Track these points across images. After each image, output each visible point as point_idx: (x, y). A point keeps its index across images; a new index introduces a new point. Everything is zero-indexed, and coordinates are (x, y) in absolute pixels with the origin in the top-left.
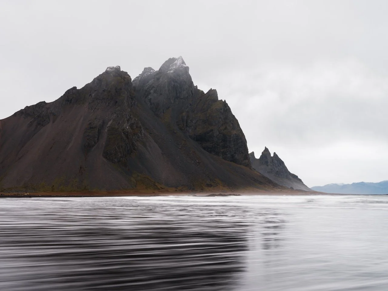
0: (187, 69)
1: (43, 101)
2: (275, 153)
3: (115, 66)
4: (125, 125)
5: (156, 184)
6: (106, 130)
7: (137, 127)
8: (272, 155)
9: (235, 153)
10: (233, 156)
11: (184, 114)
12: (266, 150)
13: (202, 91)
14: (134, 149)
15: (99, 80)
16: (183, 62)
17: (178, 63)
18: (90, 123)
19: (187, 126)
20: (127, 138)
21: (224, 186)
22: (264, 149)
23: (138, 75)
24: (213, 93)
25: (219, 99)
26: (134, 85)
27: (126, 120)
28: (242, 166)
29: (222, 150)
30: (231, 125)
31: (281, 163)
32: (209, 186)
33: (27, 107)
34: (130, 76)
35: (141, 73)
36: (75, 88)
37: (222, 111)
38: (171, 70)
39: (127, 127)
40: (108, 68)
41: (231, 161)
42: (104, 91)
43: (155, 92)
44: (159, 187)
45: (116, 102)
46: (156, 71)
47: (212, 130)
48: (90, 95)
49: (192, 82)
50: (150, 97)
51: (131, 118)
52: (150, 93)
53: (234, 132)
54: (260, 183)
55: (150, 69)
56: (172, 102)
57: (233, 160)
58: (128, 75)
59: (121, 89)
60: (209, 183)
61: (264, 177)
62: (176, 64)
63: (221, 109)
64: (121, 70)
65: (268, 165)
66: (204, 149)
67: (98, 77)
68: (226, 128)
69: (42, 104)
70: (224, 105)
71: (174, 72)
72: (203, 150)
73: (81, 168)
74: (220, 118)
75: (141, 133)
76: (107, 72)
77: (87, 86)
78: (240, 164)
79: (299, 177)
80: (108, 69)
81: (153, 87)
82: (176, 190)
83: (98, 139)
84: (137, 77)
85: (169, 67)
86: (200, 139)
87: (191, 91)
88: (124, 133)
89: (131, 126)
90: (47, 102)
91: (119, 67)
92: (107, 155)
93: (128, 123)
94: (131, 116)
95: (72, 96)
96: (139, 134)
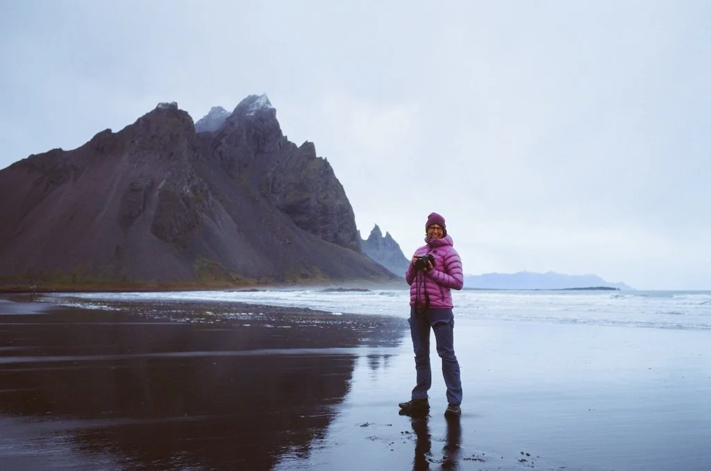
0: (273, 112)
1: (58, 148)
2: (387, 233)
3: (170, 102)
4: (184, 187)
5: (230, 273)
6: (156, 194)
7: (202, 191)
8: (384, 235)
9: (339, 231)
10: (336, 236)
11: (269, 174)
12: (377, 228)
13: (294, 145)
14: (198, 223)
15: (145, 121)
16: (268, 102)
17: (262, 102)
18: (132, 184)
19: (272, 192)
20: (188, 206)
21: (325, 277)
22: (374, 226)
23: (202, 117)
24: (309, 147)
25: (318, 156)
26: (197, 131)
27: (185, 179)
28: (348, 249)
29: (321, 227)
30: (334, 192)
31: (396, 246)
32: (304, 276)
33: (32, 157)
34: (191, 118)
35: (206, 114)
36: (108, 131)
37: (322, 172)
38: (252, 111)
39: (187, 190)
40: (159, 104)
41: (333, 242)
42: (153, 137)
43: (228, 141)
44: (234, 276)
45: (172, 154)
46: (229, 113)
47: (309, 199)
48: (133, 142)
49: (280, 131)
50: (219, 148)
51: (192, 177)
52: (220, 144)
53: (338, 202)
54: (373, 273)
55: (220, 109)
56: (252, 157)
57: (337, 240)
58: (189, 116)
59: (178, 135)
60: (304, 273)
61: (378, 265)
62: (258, 104)
63: (321, 170)
64: (179, 108)
65: (378, 249)
66: (297, 224)
67: (144, 116)
68: (326, 198)
69: (57, 153)
70: (325, 164)
71: (256, 115)
72: (294, 226)
73: (118, 248)
74: (319, 182)
75: (207, 199)
76: (157, 111)
77: (128, 128)
78: (346, 247)
80: (160, 106)
81: (225, 135)
82: (258, 283)
83: (144, 207)
84: (201, 120)
85: (248, 107)
86: (291, 210)
87: (279, 143)
88: (183, 200)
89: (194, 190)
91: (176, 103)
92: (157, 230)
93: (188, 184)
94: (194, 176)
95: (104, 143)
96: (205, 202)
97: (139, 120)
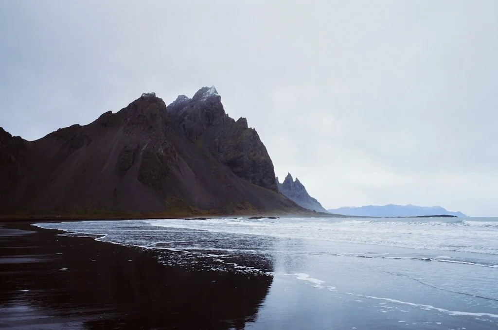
0: (219, 98)
1: (77, 124)
2: (296, 178)
3: (150, 92)
4: (160, 149)
5: (190, 207)
6: (141, 154)
7: (171, 152)
8: (294, 180)
9: (264, 178)
10: (261, 181)
11: (216, 140)
12: (289, 175)
13: (233, 120)
14: (168, 173)
15: (134, 106)
16: (216, 92)
17: (211, 92)
18: (125, 147)
19: (218, 151)
20: (162, 161)
21: (253, 209)
22: (287, 174)
23: (172, 102)
24: (243, 121)
25: (249, 127)
26: (168, 111)
27: (160, 144)
28: (271, 191)
29: (251, 175)
30: (260, 152)
31: (302, 187)
32: (240, 208)
33: (60, 129)
35: (175, 100)
36: (110, 112)
37: (252, 138)
38: (205, 98)
39: (161, 151)
40: (143, 94)
41: (260, 185)
42: (139, 116)
43: (189, 118)
44: (193, 208)
45: (151, 127)
46: (190, 99)
47: (242, 156)
48: (126, 119)
49: (224, 111)
50: (184, 123)
51: (165, 143)
52: (184, 120)
53: (262, 158)
54: (286, 206)
55: (184, 96)
56: (205, 128)
57: (262, 184)
58: (163, 102)
59: (156, 115)
60: (239, 206)
61: (289, 201)
62: (209, 93)
63: (251, 136)
64: (156, 96)
65: (291, 190)
66: (235, 173)
67: (133, 102)
68: (255, 155)
69: (76, 127)
70: (254, 132)
71: (207, 100)
72: (233, 174)
73: (115, 190)
74: (250, 145)
75: (175, 157)
76: (142, 98)
77: (123, 110)
78: (268, 188)
79: (318, 201)
80: (144, 95)
81: (187, 114)
82: (209, 213)
83: (133, 163)
84: (171, 104)
85: (202, 95)
86: (232, 164)
87: (223, 119)
88: (159, 157)
89: (166, 150)
90: (81, 125)
91: (155, 93)
92: (142, 178)
93: (162, 147)
94: (166, 141)
95: (107, 119)
96: (174, 159)
97: (130, 105)
